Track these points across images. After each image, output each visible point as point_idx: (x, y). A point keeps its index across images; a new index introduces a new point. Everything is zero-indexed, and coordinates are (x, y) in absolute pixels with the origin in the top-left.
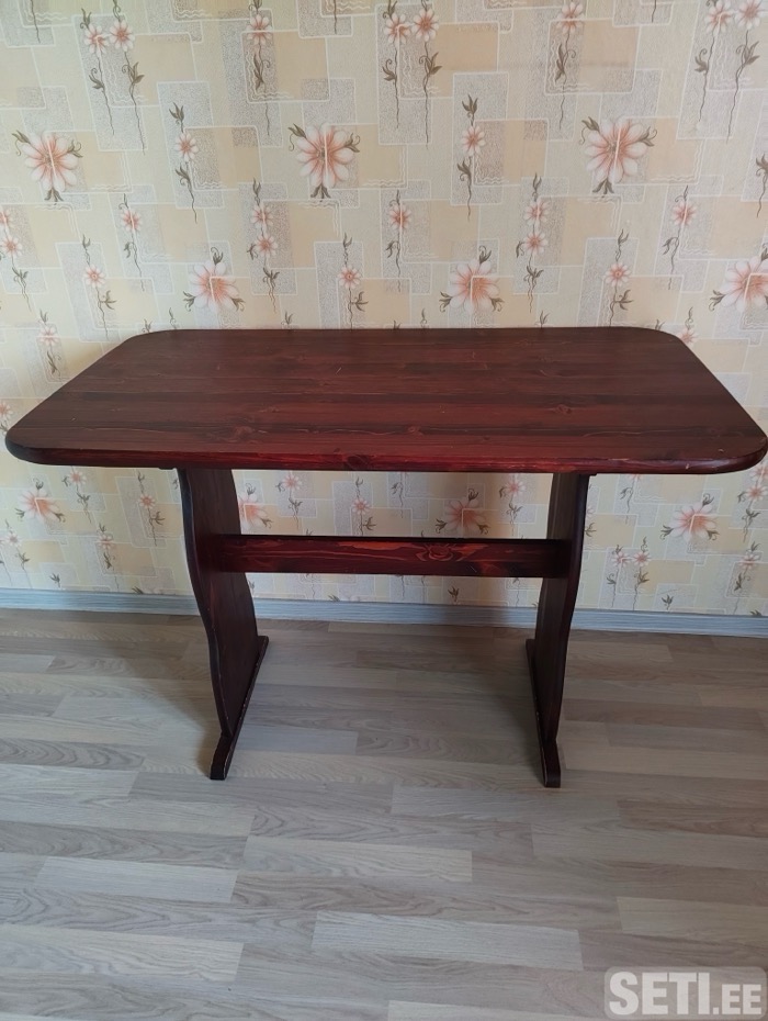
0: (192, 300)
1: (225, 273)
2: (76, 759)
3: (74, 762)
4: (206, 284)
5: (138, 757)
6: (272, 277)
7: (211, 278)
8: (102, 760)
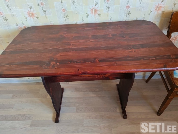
0: (26, 18)
1: (33, 11)
2: (19, 118)
3: (18, 119)
4: (29, 14)
5: (31, 117)
6: (45, 11)
7: (30, 12)
8: (24, 118)
